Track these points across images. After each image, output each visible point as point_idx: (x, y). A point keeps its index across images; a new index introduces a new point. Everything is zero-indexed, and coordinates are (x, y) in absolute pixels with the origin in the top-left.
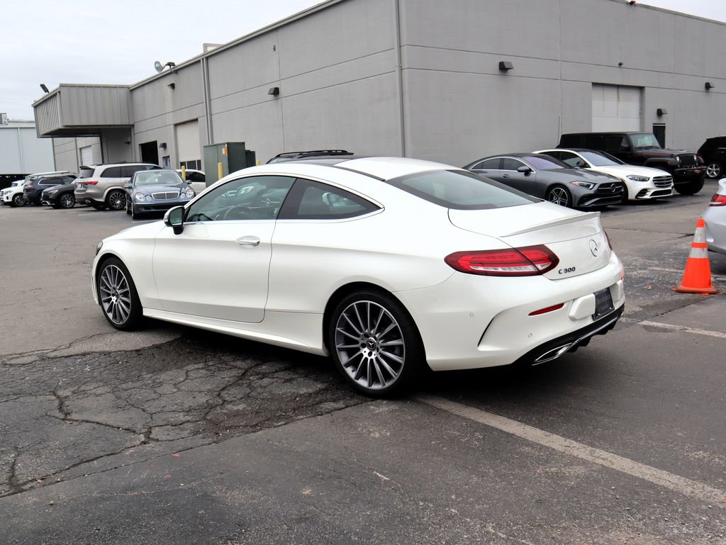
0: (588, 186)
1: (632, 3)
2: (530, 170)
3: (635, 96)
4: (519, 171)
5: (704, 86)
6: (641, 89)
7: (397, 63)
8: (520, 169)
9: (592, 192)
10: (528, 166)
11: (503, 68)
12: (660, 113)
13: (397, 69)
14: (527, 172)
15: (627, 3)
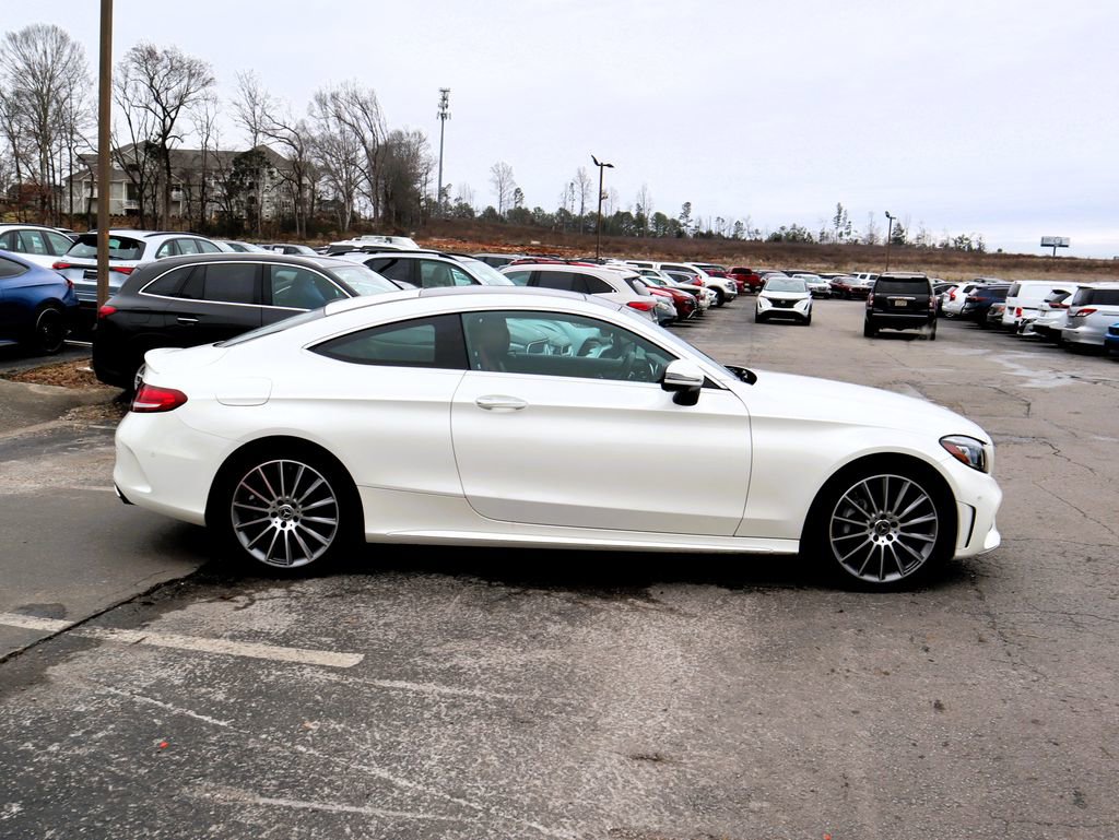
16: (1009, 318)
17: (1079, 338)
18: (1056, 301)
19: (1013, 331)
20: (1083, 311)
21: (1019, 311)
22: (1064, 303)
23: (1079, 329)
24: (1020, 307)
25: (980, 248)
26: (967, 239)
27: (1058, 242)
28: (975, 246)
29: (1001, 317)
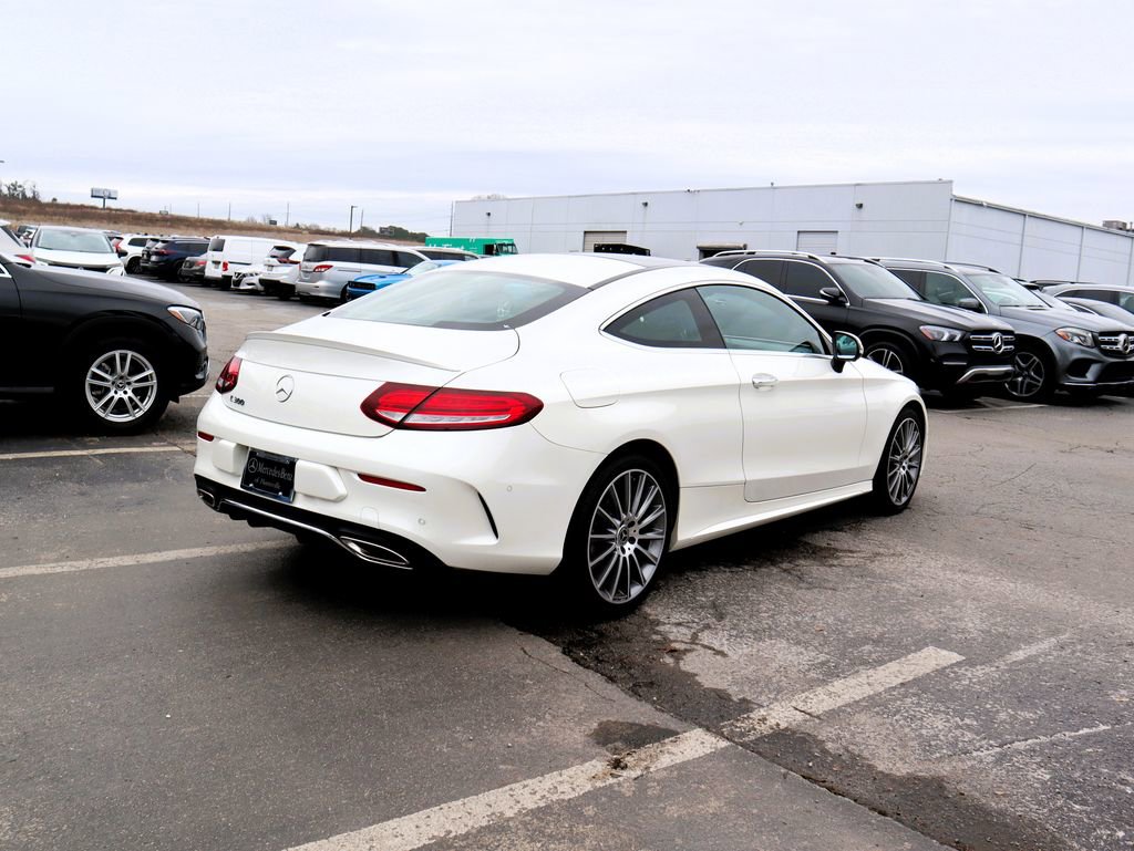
16: (213, 272)
17: (319, 291)
18: (283, 257)
19: (225, 285)
20: (321, 267)
21: (225, 265)
22: (292, 258)
23: (318, 284)
24: (227, 261)
25: (34, 197)
26: (20, 186)
27: (107, 194)
28: (29, 194)
29: (203, 270)
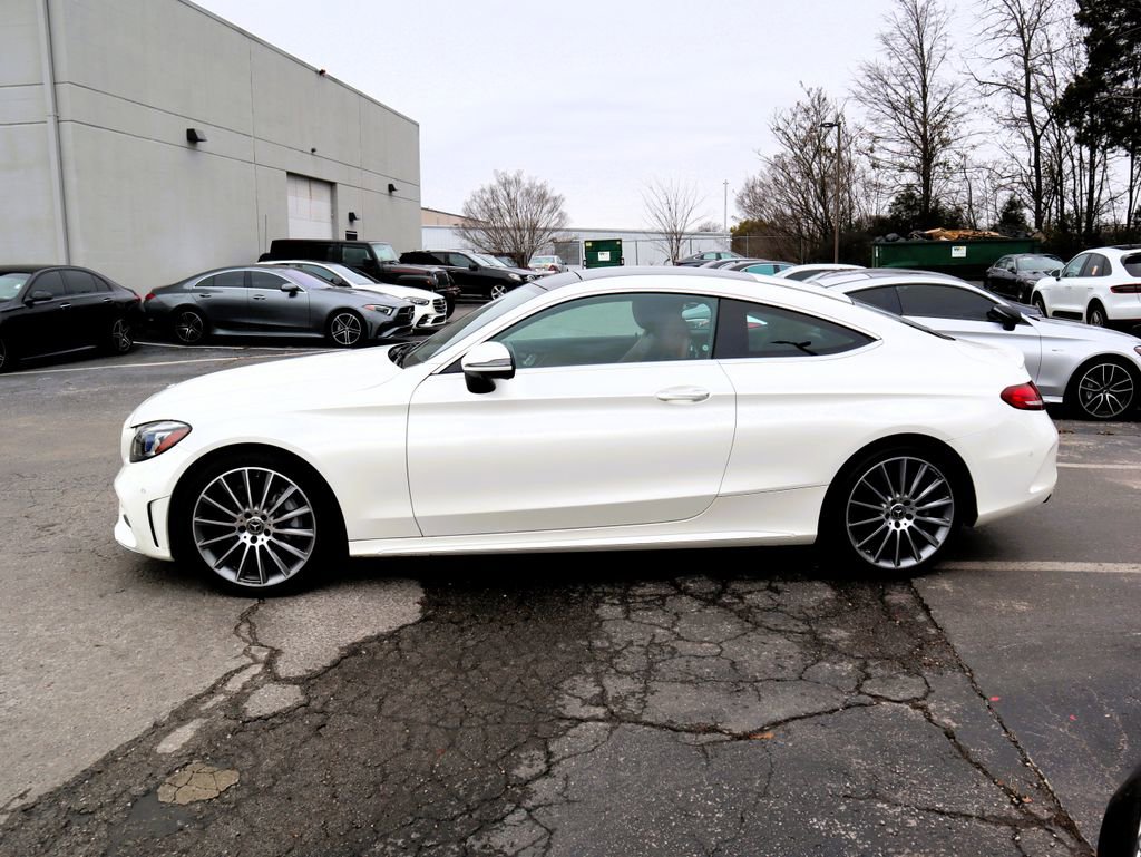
0: (384, 311)
1: (322, 72)
2: (297, 289)
3: (325, 192)
4: (284, 290)
5: (387, 187)
6: (332, 185)
7: (50, 110)
8: (284, 286)
9: (391, 319)
10: (293, 284)
11: (193, 137)
12: (352, 217)
13: (51, 121)
14: (293, 292)
15: (316, 72)
